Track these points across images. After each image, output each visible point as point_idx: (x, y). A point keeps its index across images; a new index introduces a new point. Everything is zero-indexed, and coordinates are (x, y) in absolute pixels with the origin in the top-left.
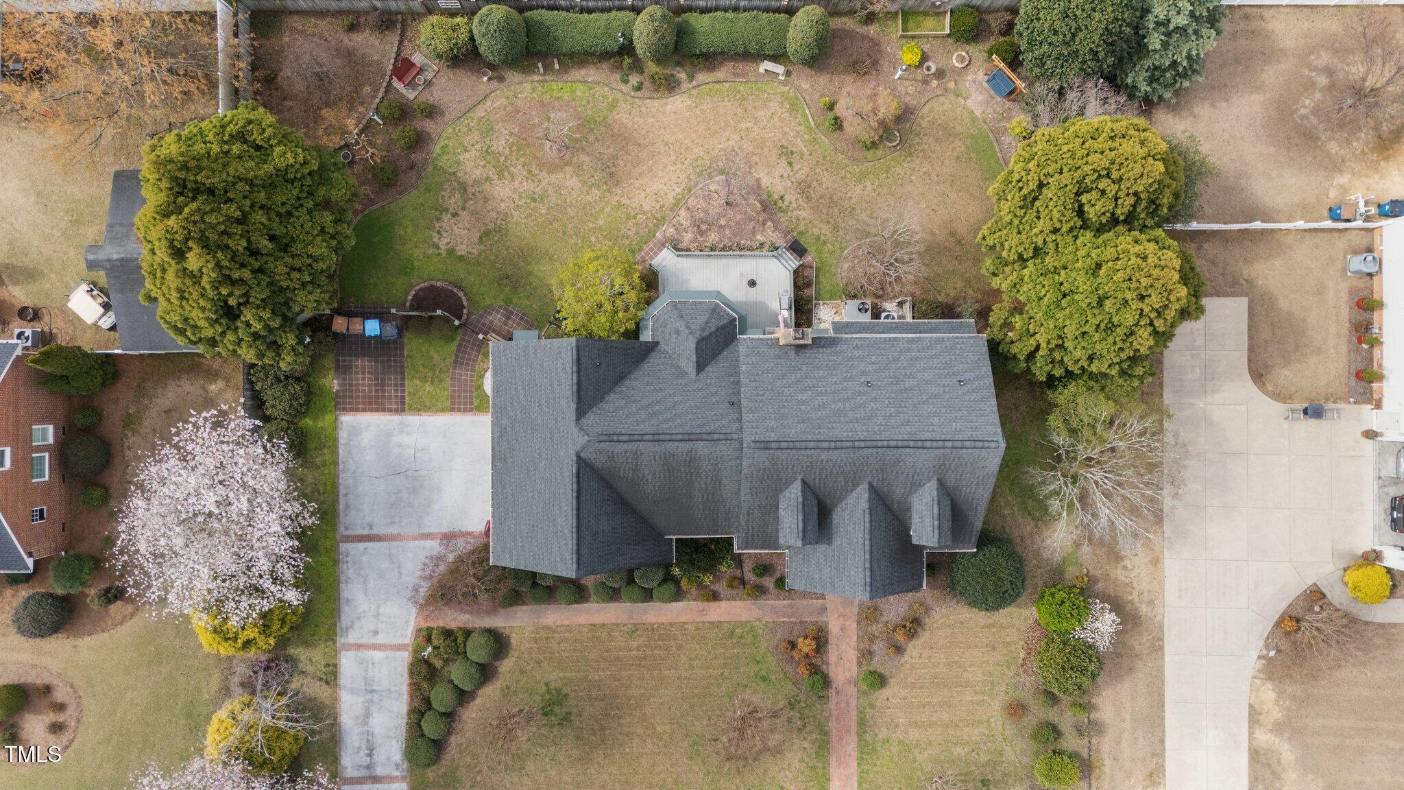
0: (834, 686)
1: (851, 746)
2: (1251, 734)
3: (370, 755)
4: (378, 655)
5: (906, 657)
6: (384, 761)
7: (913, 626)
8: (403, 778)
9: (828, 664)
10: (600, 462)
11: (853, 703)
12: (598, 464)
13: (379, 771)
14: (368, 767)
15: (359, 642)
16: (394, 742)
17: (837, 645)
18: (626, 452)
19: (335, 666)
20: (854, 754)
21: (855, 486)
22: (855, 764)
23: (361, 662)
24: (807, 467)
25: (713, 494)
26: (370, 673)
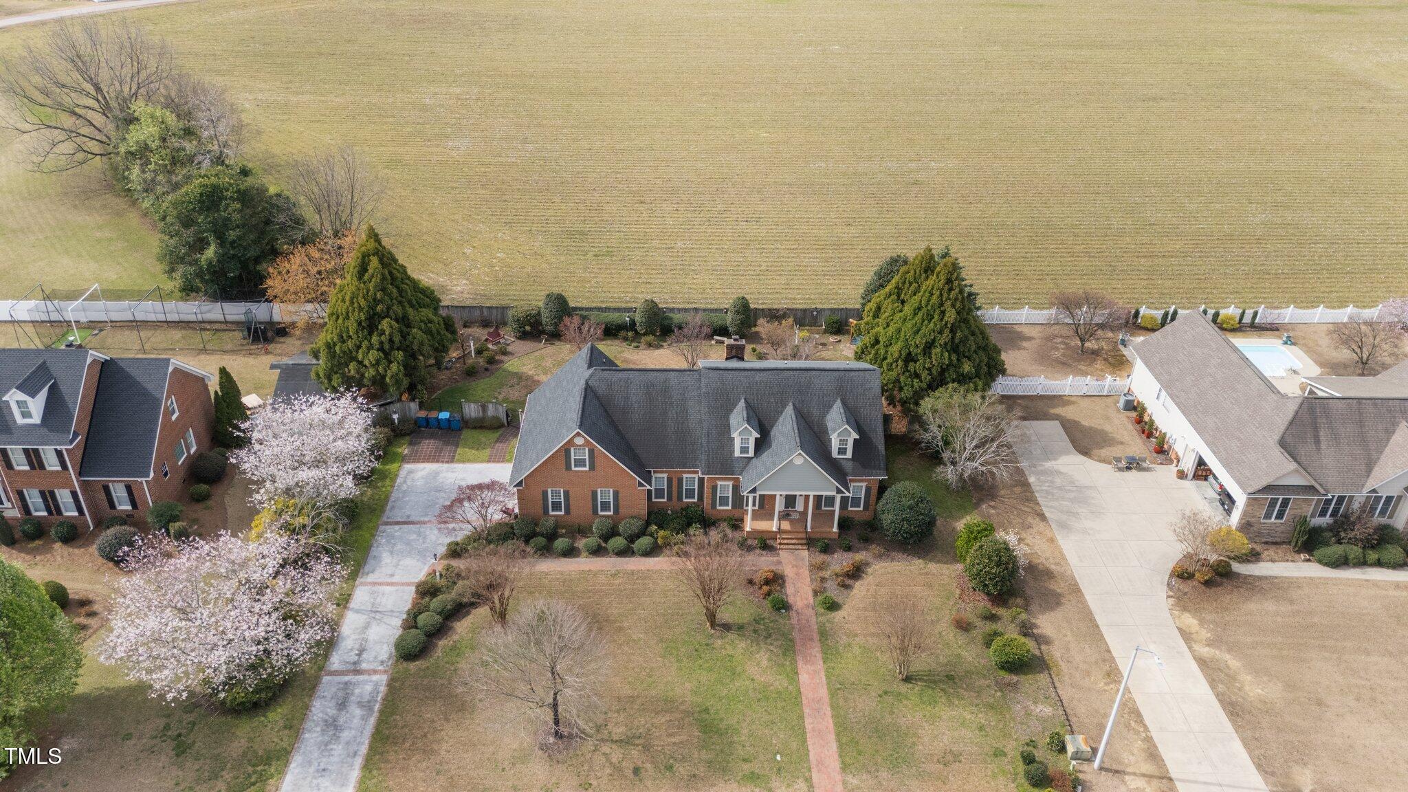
0: (794, 609)
1: (816, 650)
2: (1190, 648)
3: (359, 655)
4: (388, 589)
5: (855, 591)
6: (371, 659)
7: (856, 573)
8: (385, 671)
9: (787, 595)
10: (601, 390)
11: (813, 620)
12: (600, 392)
13: (364, 666)
14: (355, 663)
15: (375, 581)
16: (385, 646)
17: (793, 583)
18: (620, 381)
19: (349, 595)
20: (819, 656)
21: (784, 406)
22: (821, 662)
23: (373, 593)
24: (747, 387)
25: (682, 424)
26: (378, 600)
